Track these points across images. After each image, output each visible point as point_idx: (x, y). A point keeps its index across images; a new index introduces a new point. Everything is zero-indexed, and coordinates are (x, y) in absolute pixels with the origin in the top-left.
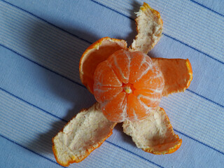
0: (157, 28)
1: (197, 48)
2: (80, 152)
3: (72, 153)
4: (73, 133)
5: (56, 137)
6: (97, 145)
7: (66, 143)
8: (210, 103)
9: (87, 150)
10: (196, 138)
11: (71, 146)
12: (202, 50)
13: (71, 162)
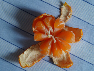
1: (84, 20)
2: (30, 63)
3: (26, 63)
4: (28, 55)
5: (20, 56)
6: (38, 61)
7: (24, 59)
8: (90, 44)
9: (33, 63)
10: (84, 59)
11: (26, 60)
12: (86, 21)
13: (26, 67)
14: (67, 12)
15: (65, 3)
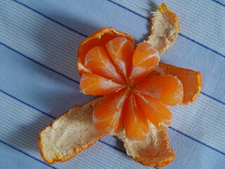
0: (172, 33)
2: (67, 151)
3: (58, 151)
4: (62, 129)
6: (86, 146)
7: (53, 139)
8: (218, 103)
9: (75, 150)
11: (58, 144)
12: (210, 47)
13: (57, 160)
14: (166, 27)
15: (163, 5)
